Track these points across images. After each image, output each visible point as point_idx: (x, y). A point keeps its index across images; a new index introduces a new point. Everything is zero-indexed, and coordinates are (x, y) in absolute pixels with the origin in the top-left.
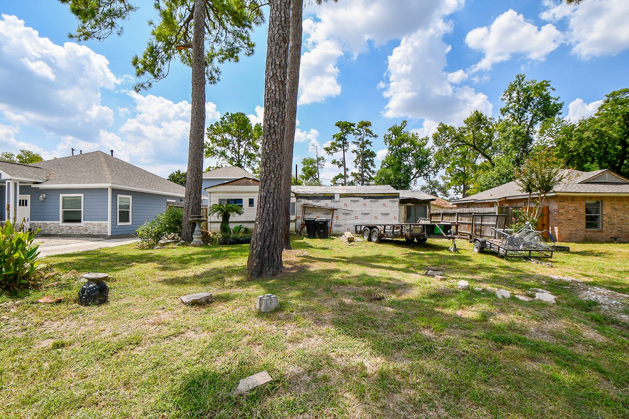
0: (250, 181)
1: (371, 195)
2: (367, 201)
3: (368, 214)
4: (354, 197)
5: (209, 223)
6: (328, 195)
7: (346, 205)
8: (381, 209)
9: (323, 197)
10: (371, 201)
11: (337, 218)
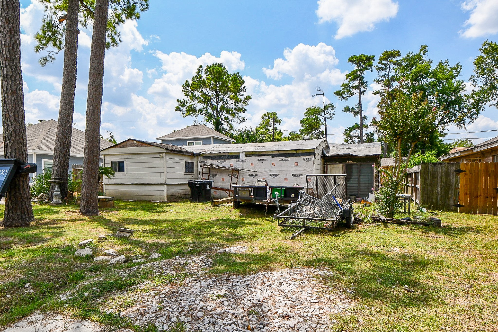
0: (135, 142)
1: (280, 153)
2: (276, 160)
3: (276, 175)
4: (261, 155)
5: (104, 185)
6: (233, 154)
7: (252, 165)
8: (292, 169)
9: (228, 156)
10: (281, 160)
11: (243, 180)
